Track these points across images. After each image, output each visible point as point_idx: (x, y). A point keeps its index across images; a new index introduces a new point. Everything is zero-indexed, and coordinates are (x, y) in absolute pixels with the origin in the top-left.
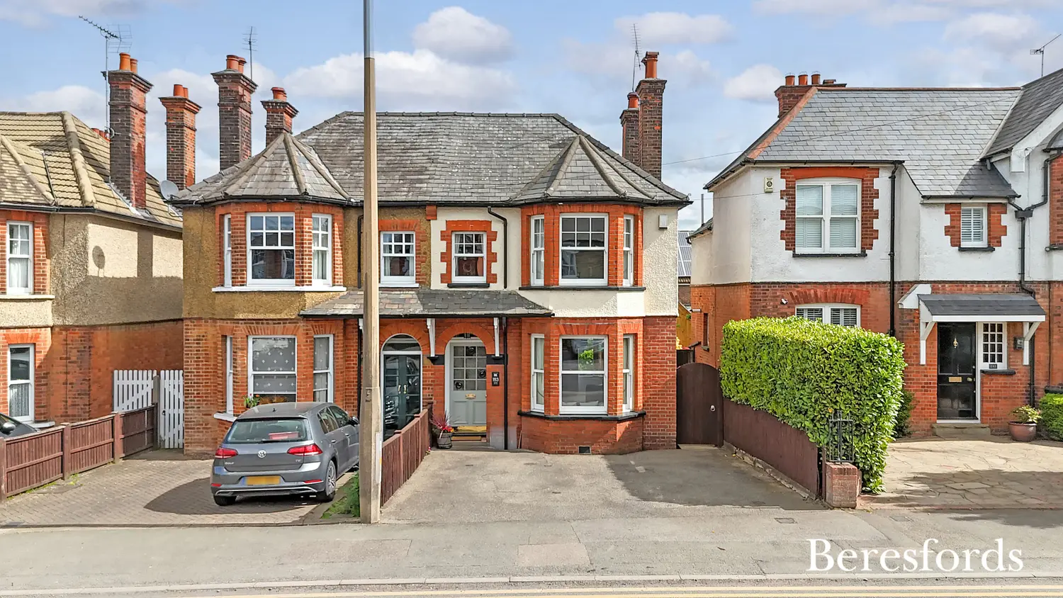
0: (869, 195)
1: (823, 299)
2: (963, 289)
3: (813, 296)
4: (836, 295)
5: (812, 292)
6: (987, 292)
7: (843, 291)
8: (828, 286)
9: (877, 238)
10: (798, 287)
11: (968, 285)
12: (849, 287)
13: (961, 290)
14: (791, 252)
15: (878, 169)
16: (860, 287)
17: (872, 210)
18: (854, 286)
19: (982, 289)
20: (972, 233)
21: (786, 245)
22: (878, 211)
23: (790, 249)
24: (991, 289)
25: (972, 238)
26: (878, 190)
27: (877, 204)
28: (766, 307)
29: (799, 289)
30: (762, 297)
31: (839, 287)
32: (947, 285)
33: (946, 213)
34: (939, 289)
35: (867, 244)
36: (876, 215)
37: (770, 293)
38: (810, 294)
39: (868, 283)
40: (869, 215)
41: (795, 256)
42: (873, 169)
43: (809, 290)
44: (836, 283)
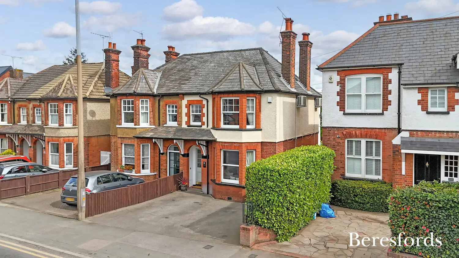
0: (387, 82)
1: (359, 136)
2: (430, 135)
3: (354, 134)
4: (367, 134)
5: (354, 132)
6: (446, 137)
7: (371, 132)
8: (363, 130)
9: (391, 105)
10: (346, 129)
11: (433, 133)
12: (374, 130)
13: (428, 135)
14: (342, 112)
15: (391, 68)
16: (380, 131)
17: (388, 90)
18: (377, 130)
19: (442, 135)
20: (438, 103)
21: (340, 109)
22: (391, 90)
23: (342, 111)
24: (448, 135)
25: (438, 106)
26: (391, 79)
27: (390, 87)
28: (330, 139)
29: (347, 131)
30: (328, 134)
31: (368, 130)
32: (419, 133)
33: (418, 93)
34: (414, 134)
35: (385, 109)
36: (390, 92)
37: (331, 132)
38: (352, 133)
39: (385, 129)
40: (386, 92)
41: (344, 114)
42: (388, 68)
43: (352, 131)
44: (367, 128)
